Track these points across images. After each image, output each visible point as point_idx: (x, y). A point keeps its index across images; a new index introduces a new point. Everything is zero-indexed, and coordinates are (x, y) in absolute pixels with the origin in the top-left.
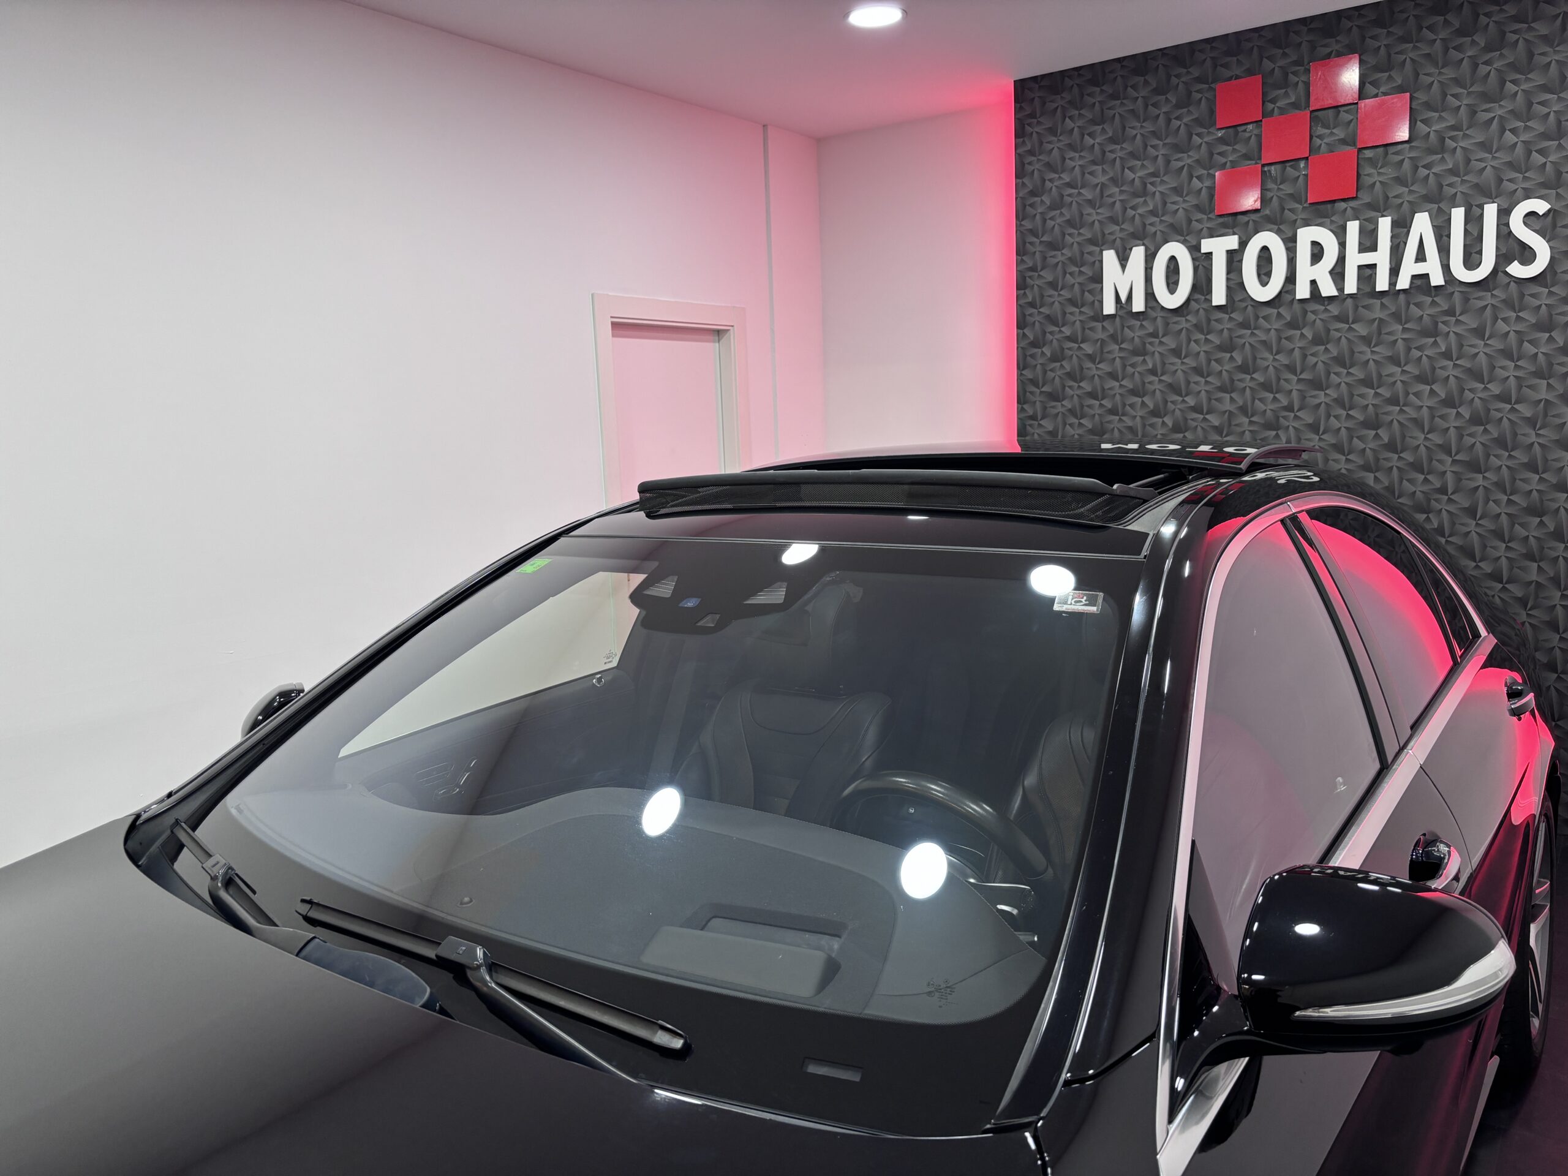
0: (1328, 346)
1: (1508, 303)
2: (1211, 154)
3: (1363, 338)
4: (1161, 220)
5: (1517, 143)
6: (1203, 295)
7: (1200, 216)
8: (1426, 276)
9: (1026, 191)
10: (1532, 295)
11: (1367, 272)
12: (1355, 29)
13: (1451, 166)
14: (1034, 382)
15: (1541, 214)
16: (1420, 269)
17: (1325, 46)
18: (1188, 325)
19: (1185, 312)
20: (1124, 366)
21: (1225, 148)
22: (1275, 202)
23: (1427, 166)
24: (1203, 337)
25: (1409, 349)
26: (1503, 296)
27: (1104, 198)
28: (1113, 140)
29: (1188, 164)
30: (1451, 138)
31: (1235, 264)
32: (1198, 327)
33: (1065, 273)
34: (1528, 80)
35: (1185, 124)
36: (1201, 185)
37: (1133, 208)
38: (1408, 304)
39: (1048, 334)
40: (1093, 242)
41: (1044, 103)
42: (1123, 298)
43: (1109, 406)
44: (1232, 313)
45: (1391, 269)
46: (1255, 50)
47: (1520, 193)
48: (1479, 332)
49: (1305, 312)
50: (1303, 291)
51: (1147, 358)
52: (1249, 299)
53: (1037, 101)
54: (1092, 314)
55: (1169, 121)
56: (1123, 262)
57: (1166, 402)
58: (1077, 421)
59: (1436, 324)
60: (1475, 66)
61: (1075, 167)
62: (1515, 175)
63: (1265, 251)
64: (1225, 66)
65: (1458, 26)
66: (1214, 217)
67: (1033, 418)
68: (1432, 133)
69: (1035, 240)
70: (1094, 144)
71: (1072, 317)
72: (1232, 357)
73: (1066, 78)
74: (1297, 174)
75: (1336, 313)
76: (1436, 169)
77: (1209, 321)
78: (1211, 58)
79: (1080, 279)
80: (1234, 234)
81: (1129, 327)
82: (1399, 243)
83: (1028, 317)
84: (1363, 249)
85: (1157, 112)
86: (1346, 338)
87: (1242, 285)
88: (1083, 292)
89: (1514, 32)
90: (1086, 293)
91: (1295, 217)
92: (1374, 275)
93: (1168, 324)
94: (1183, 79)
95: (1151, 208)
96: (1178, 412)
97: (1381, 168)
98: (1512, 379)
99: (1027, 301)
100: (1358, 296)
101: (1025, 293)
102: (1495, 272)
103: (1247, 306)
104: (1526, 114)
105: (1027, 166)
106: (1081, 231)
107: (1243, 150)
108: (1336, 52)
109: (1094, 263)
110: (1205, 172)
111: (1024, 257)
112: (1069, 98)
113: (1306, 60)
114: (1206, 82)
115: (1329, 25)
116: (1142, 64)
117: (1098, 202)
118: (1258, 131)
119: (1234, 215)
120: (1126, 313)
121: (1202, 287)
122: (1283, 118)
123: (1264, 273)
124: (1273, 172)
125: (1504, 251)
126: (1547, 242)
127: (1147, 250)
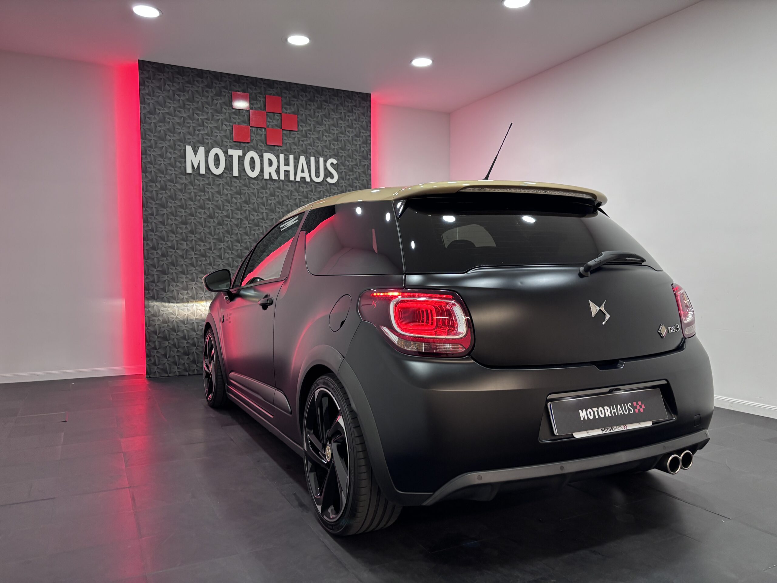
0: (275, 197)
1: (327, 191)
2: (230, 118)
3: (286, 196)
4: (211, 138)
5: (326, 140)
6: (229, 171)
7: (227, 140)
8: (304, 178)
9: (147, 111)
10: (333, 189)
11: (287, 173)
12: (279, 88)
13: (309, 143)
14: (152, 198)
15: (335, 163)
16: (303, 175)
17: (269, 90)
18: (223, 182)
19: (222, 177)
20: (196, 196)
21: (235, 116)
22: (254, 141)
23: (303, 141)
24: (228, 188)
26: (326, 189)
27: (185, 123)
28: (188, 100)
29: (221, 119)
30: (309, 134)
31: (241, 161)
32: (227, 183)
33: (167, 152)
34: (329, 121)
35: (220, 103)
36: (226, 128)
37: (198, 130)
38: (299, 186)
39: (158, 178)
40: (180, 140)
41: (155, 75)
42: (196, 168)
43: (189, 212)
44: (240, 180)
45: (294, 173)
46: (245, 84)
47: (328, 156)
49: (267, 184)
50: (266, 176)
51: (205, 193)
52: (247, 176)
54: (180, 172)
55: (213, 100)
56: (195, 152)
57: (214, 213)
58: (174, 218)
60: (315, 112)
61: (171, 107)
62: (326, 150)
63: (252, 158)
64: (233, 86)
65: (309, 97)
66: (232, 142)
67: (152, 214)
68: (303, 131)
69: (150, 134)
70: (180, 100)
71: (170, 171)
72: (241, 197)
73: (166, 68)
74: (262, 133)
75: (277, 186)
76: (305, 143)
78: (229, 81)
79: (175, 156)
80: (240, 150)
81: (197, 180)
82: (296, 165)
83: (147, 168)
84: (285, 165)
85: (208, 95)
86: (281, 195)
87: (244, 170)
88: (175, 162)
89: (325, 105)
90: (177, 162)
91: (261, 148)
92: (288, 175)
93: (214, 181)
94: (220, 86)
95: (206, 132)
97: (289, 138)
99: (148, 161)
100: (284, 181)
101: (146, 157)
102: (323, 180)
103: (246, 178)
104: (328, 131)
105: (146, 100)
106: (174, 135)
107: (242, 119)
108: (273, 94)
109: (181, 149)
110: (228, 124)
111: (145, 141)
112: (167, 77)
113: (263, 93)
114: (227, 89)
115: (270, 84)
116: (200, 73)
117: (182, 124)
118: (248, 114)
119: (240, 142)
120: (196, 173)
121: (229, 167)
122: (257, 111)
123: (253, 167)
124: (253, 130)
125: (325, 174)
126: (337, 172)
127: (205, 149)
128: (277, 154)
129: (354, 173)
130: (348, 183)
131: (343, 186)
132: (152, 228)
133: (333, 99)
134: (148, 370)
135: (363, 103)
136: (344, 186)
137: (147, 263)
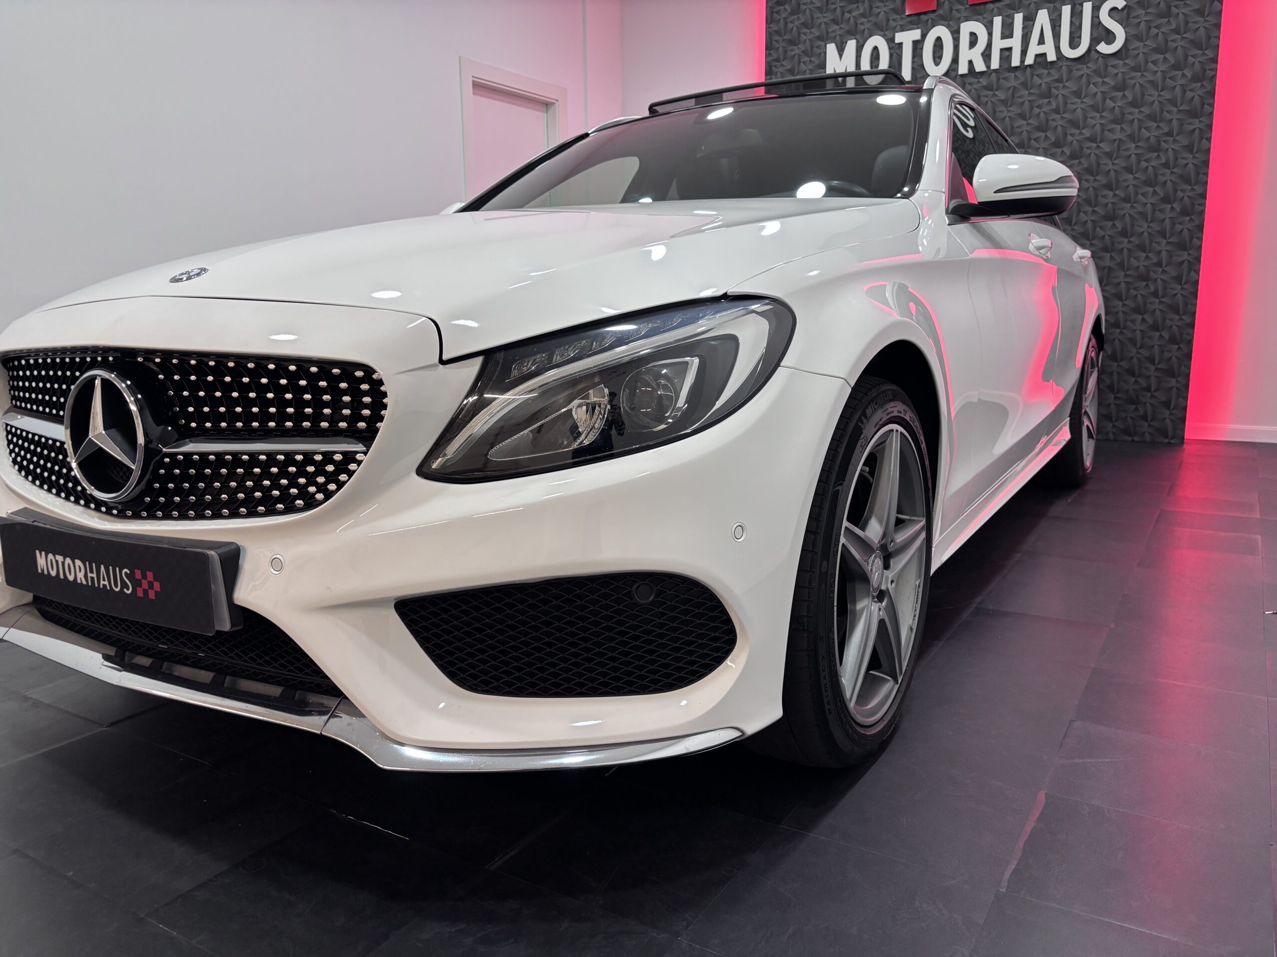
1: (1097, 72)
3: (1002, 101)
4: (868, 20)
7: (895, 16)
8: (1044, 55)
9: (774, 2)
10: (1113, 66)
11: (1006, 53)
15: (1120, 8)
16: (1041, 49)
22: (946, 5)
25: (1032, 108)
26: (1095, 68)
27: (829, 6)
31: (918, 50)
33: (800, 62)
37: (849, 12)
38: (1032, 75)
40: (820, 38)
45: (1022, 51)
48: (1078, 94)
50: (963, 69)
52: (925, 76)
56: (841, 53)
59: (1050, 89)
66: (905, 17)
69: (779, 38)
75: (985, 83)
79: (810, 67)
80: (918, 28)
82: (1028, 32)
84: (1003, 37)
86: (991, 102)
87: (922, 66)
91: (959, 16)
92: (1010, 56)
95: (861, 12)
98: (1098, 125)
100: (1000, 71)
102: (1089, 50)
106: (812, 30)
109: (821, 53)
117: (825, 8)
119: (919, 14)
121: (895, 67)
123: (937, 57)
125: (1095, 35)
126: (1124, 28)
127: (857, 43)
128: (990, 19)
129: (1171, 19)
130: (1154, 45)
131: (1139, 53)
136: (1141, 54)
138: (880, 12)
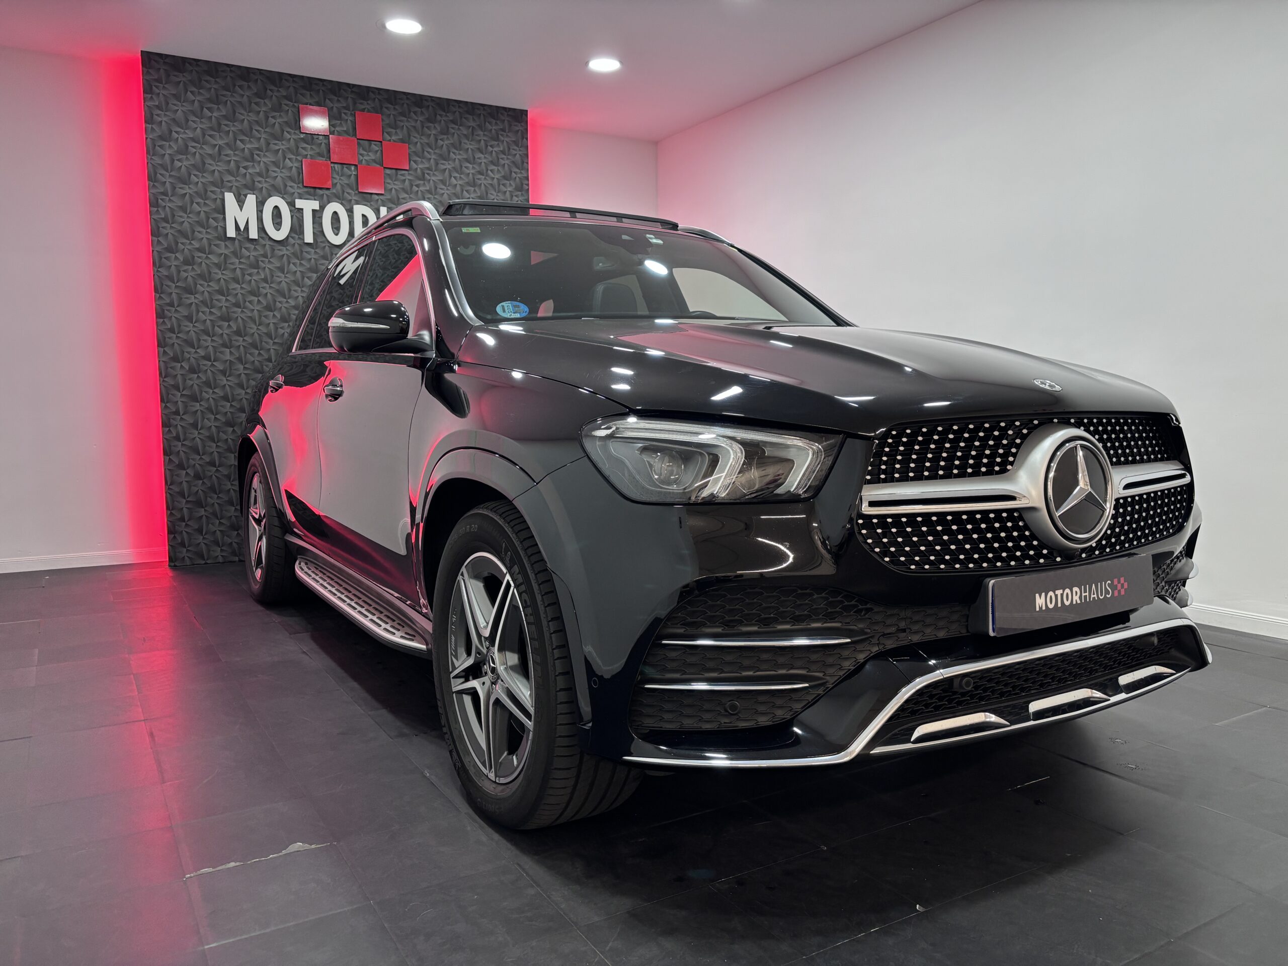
2: (297, 147)
4: (265, 181)
5: (456, 185)
6: (296, 233)
7: (293, 184)
9: (155, 135)
12: (377, 99)
13: (428, 188)
14: (170, 278)
17: (361, 103)
18: (288, 253)
19: (286, 245)
20: (243, 275)
21: (305, 145)
22: (339, 186)
23: (417, 186)
24: (299, 262)
27: (222, 156)
28: (225, 117)
29: (283, 150)
30: (428, 174)
31: (317, 219)
32: (295, 255)
33: (192, 203)
34: (459, 154)
35: (279, 123)
36: (292, 165)
37: (245, 168)
39: (179, 244)
40: (213, 184)
41: (168, 76)
42: (242, 228)
43: (234, 301)
44: (316, 248)
46: (321, 91)
51: (260, 270)
52: (327, 242)
53: (162, 71)
54: (216, 235)
55: (267, 118)
56: (240, 203)
57: (275, 301)
58: (208, 310)
60: (436, 140)
61: (197, 128)
63: (335, 213)
64: (301, 94)
65: (427, 116)
66: (301, 187)
67: (171, 304)
68: (419, 170)
69: (164, 172)
70: (211, 117)
71: (199, 234)
73: (187, 65)
74: (350, 173)
76: (422, 188)
77: (302, 252)
78: (294, 87)
79: (206, 209)
80: (315, 200)
81: (246, 248)
83: (161, 229)
87: (322, 232)
88: (208, 218)
89: (453, 128)
90: (211, 220)
91: (350, 198)
93: (274, 250)
94: (275, 94)
95: (258, 171)
96: (284, 310)
97: (395, 181)
99: (161, 217)
101: (158, 210)
103: (325, 247)
104: (459, 170)
105: (155, 117)
106: (204, 174)
107: (318, 151)
108: (368, 109)
109: (217, 198)
110: (295, 157)
111: (155, 184)
112: (190, 78)
113: (351, 109)
114: (292, 102)
115: (363, 93)
116: (245, 74)
117: (218, 157)
118: (326, 141)
119: (315, 188)
120: (244, 238)
121: (297, 228)
122: (341, 138)
123: (336, 228)
124: (336, 168)
127: (257, 198)
128: (376, 207)
132: (171, 326)
133: (465, 118)
134: (172, 554)
135: (515, 125)
137: (165, 384)
138: (277, 176)
